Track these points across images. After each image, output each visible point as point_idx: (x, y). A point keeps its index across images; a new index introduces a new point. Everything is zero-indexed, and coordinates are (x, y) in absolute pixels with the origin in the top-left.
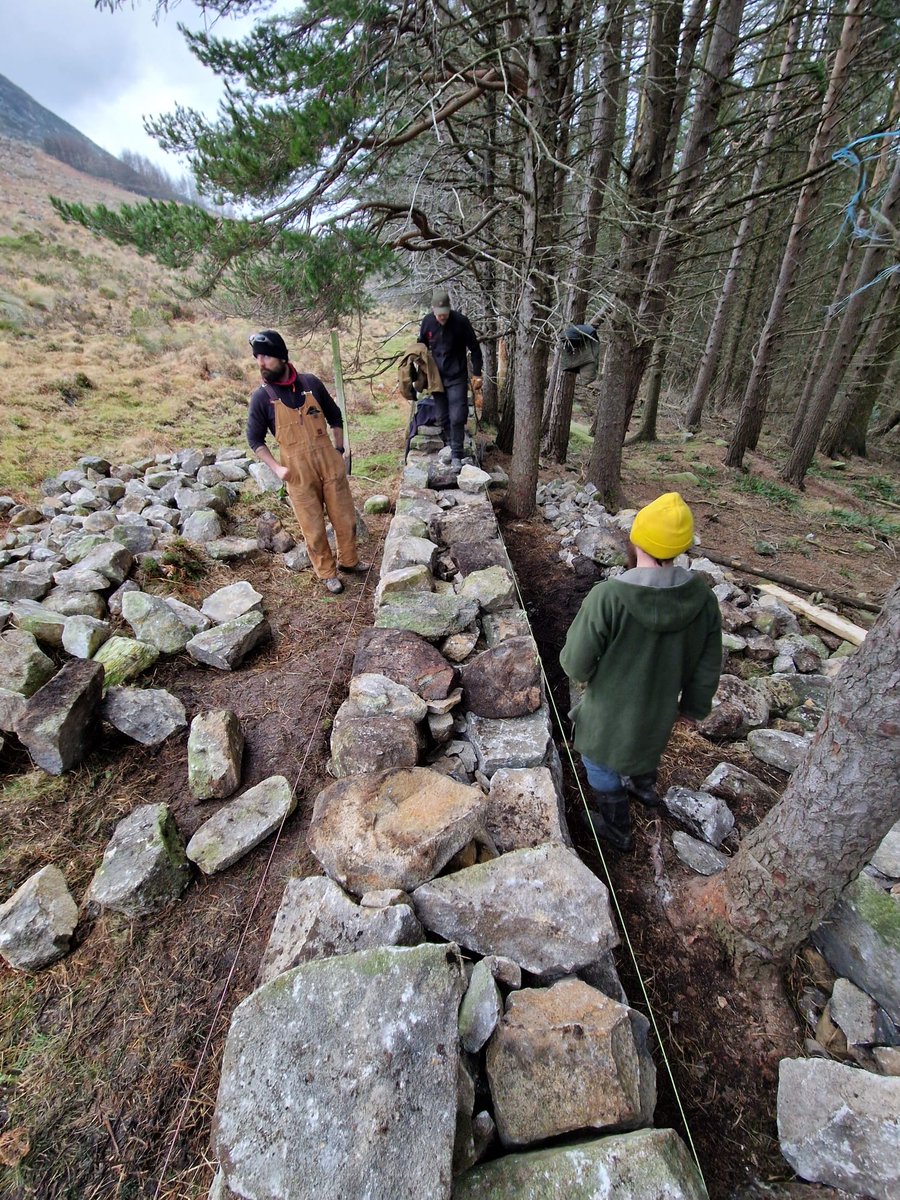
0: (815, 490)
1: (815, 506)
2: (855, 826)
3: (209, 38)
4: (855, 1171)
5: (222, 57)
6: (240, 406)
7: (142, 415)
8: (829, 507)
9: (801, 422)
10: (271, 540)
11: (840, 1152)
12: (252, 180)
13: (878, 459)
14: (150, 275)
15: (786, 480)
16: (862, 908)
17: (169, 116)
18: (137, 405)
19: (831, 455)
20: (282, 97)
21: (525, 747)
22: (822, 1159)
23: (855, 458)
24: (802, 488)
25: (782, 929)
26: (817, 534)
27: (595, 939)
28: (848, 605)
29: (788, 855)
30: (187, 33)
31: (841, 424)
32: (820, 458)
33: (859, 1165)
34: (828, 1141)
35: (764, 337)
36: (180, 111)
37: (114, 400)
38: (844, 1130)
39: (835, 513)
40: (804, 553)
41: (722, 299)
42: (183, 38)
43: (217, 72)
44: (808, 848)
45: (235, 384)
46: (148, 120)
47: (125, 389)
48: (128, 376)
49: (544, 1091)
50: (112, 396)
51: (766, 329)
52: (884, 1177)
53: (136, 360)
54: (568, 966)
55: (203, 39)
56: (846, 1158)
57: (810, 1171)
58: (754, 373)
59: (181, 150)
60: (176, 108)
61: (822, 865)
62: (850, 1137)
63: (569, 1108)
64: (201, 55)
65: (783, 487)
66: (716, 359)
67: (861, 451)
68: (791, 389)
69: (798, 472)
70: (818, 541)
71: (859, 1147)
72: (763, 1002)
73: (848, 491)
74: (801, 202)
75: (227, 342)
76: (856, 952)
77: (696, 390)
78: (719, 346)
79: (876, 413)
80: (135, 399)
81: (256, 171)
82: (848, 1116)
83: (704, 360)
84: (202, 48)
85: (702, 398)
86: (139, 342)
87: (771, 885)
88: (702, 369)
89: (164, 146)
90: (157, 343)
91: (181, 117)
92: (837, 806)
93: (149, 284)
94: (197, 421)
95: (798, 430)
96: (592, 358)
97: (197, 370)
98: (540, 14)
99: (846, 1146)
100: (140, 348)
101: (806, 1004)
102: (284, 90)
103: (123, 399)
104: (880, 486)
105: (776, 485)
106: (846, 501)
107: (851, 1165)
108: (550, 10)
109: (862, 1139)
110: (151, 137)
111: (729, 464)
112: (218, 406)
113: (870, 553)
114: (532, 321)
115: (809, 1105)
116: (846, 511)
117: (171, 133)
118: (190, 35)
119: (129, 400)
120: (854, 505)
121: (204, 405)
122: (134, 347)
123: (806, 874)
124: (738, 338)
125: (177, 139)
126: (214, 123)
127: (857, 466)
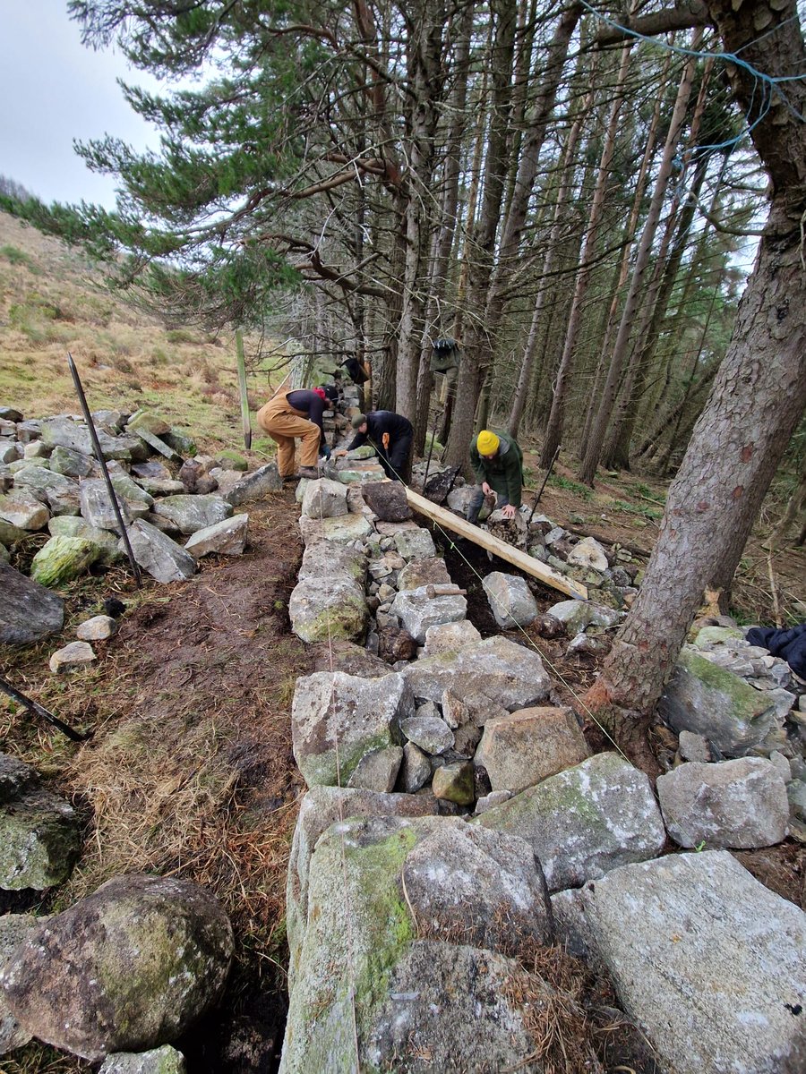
0: (601, 489)
1: (603, 499)
2: (687, 583)
3: (143, 93)
4: (718, 828)
5: (153, 108)
6: (135, 392)
7: (39, 387)
8: (613, 500)
9: (586, 442)
10: (195, 483)
11: (706, 819)
12: (181, 201)
13: (637, 472)
14: (25, 280)
15: (582, 480)
16: (691, 668)
17: (98, 143)
18: (31, 379)
19: (607, 467)
20: (212, 145)
21: (451, 608)
22: (696, 828)
23: (623, 471)
24: (593, 487)
25: (646, 688)
26: (608, 515)
27: (539, 680)
28: (637, 554)
29: (648, 625)
30: (124, 86)
31: (612, 446)
32: (600, 468)
33: (719, 822)
34: (698, 812)
35: (560, 377)
36: (109, 140)
37: (7, 372)
38: (706, 801)
39: (616, 503)
40: (602, 525)
41: (527, 350)
42: (120, 89)
43: (148, 119)
44: (660, 614)
45: (124, 376)
46: (78, 142)
47: (18, 365)
48: (21, 356)
49: (528, 757)
50: (5, 368)
51: (561, 371)
52: (735, 826)
53: (20, 345)
54: (521, 702)
55: (138, 94)
56: (710, 820)
57: (690, 840)
58: (555, 401)
59: (106, 171)
60: (105, 137)
61: (669, 623)
62: (710, 805)
63: (546, 763)
64: (134, 104)
65: (580, 485)
66: (525, 393)
67: (627, 467)
68: (576, 420)
69: (588, 476)
70: (609, 519)
71: (717, 810)
72: (637, 757)
73: (623, 491)
74: (578, 287)
75: (113, 342)
76: (690, 705)
77: (513, 415)
78: (527, 381)
79: (632, 444)
80: (30, 375)
81: (186, 194)
82: (707, 790)
83: (518, 393)
84: (136, 99)
85: (517, 421)
86: (24, 331)
87: (637, 655)
88: (516, 399)
89: (90, 165)
90: (43, 333)
91: (109, 145)
92: (677, 573)
93: (24, 288)
94: (96, 398)
95: (584, 448)
96: (455, 364)
97: (88, 361)
98: (421, 124)
99: (709, 813)
100: (25, 336)
101: (663, 759)
102: (213, 140)
103: (17, 373)
104: (642, 490)
105: (575, 483)
106: (622, 497)
107: (715, 825)
108: (427, 123)
109: (718, 804)
110: (79, 157)
111: (541, 467)
112: (113, 389)
113: (643, 527)
114: (412, 332)
115: (681, 796)
116: (624, 502)
117: (98, 157)
118: (126, 88)
119: (24, 374)
120: (627, 500)
121: (99, 387)
122: (18, 334)
123: (660, 634)
124: (539, 380)
125: (103, 162)
126: (141, 155)
127: (625, 477)
